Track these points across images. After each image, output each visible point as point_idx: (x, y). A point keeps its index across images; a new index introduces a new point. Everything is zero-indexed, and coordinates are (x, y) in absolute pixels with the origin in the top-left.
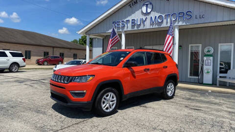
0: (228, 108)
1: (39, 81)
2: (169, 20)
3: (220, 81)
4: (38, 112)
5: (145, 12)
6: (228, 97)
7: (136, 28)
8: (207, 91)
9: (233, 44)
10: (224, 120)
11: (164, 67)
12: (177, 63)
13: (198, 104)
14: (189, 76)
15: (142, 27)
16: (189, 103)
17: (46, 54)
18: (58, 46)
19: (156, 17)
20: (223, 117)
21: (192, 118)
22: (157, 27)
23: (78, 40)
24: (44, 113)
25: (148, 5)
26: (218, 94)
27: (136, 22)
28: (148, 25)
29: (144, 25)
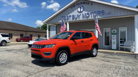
0: (124, 60)
1: (20, 50)
2: (92, 15)
3: (120, 48)
4: (24, 65)
5: (79, 11)
6: (125, 55)
7: (75, 20)
8: (113, 53)
9: (126, 28)
10: (122, 65)
11: (91, 40)
12: (97, 38)
13: (109, 59)
14: (104, 46)
15: (78, 19)
16: (104, 59)
17: (22, 35)
18: (29, 30)
19: (85, 14)
20: (121, 64)
21: (105, 65)
22: (86, 19)
23: (40, 27)
24: (27, 65)
25: (81, 7)
26: (119, 54)
27: (75, 17)
28: (81, 18)
29: (79, 18)
